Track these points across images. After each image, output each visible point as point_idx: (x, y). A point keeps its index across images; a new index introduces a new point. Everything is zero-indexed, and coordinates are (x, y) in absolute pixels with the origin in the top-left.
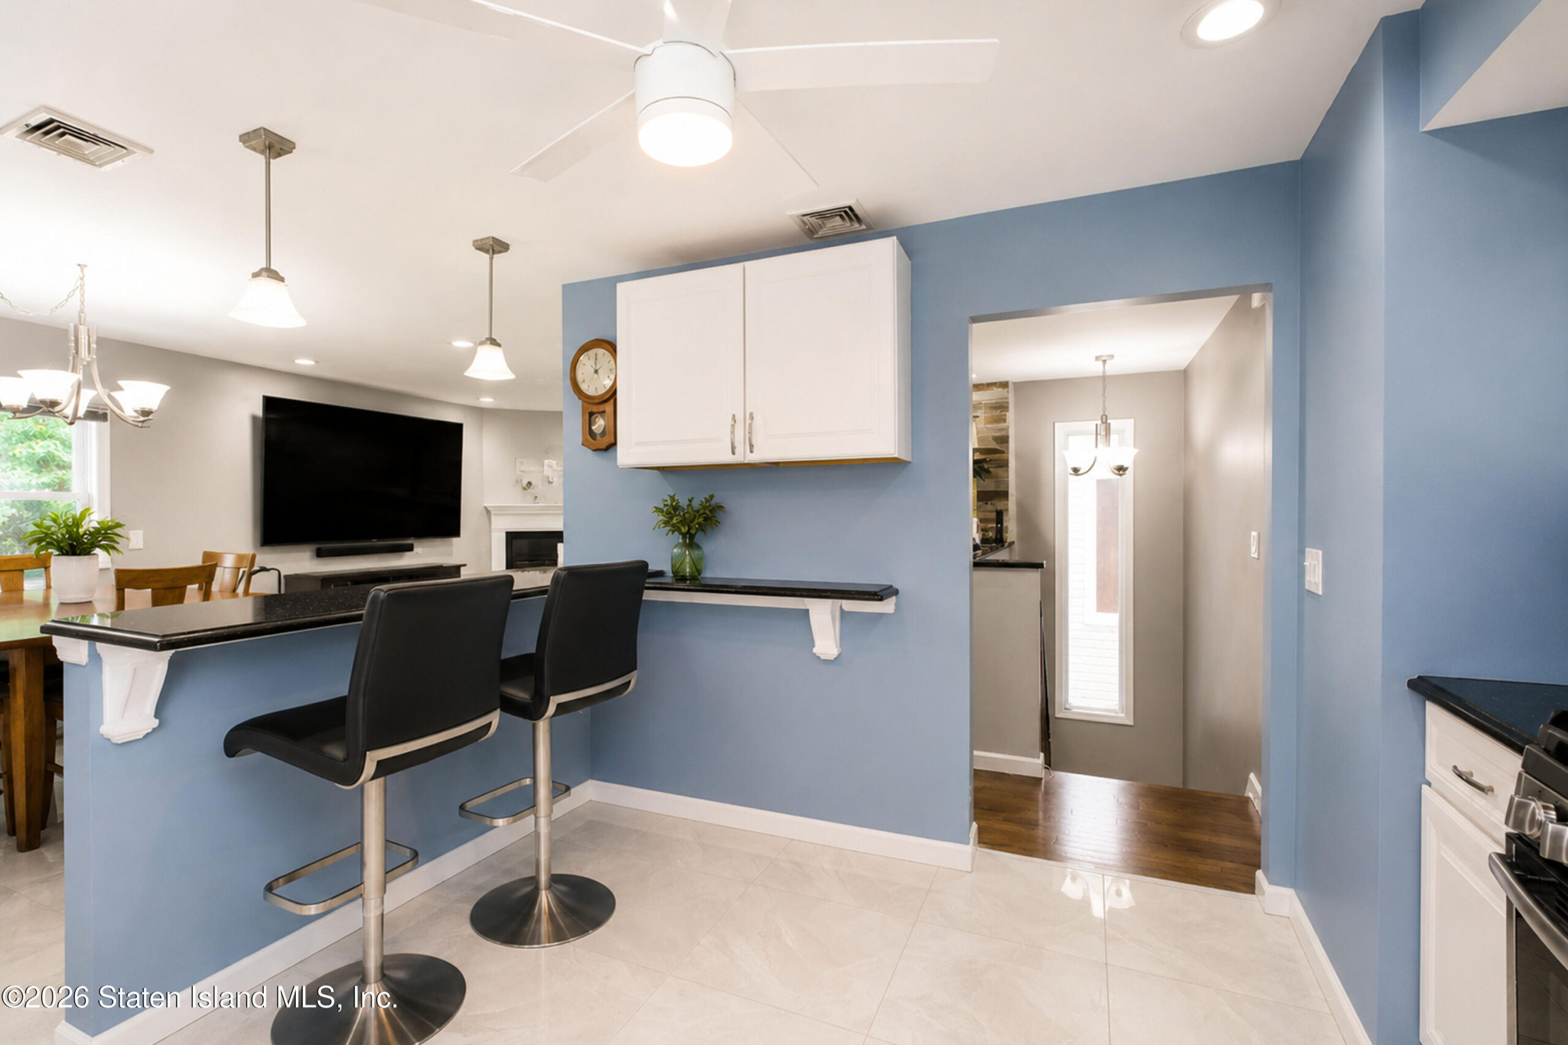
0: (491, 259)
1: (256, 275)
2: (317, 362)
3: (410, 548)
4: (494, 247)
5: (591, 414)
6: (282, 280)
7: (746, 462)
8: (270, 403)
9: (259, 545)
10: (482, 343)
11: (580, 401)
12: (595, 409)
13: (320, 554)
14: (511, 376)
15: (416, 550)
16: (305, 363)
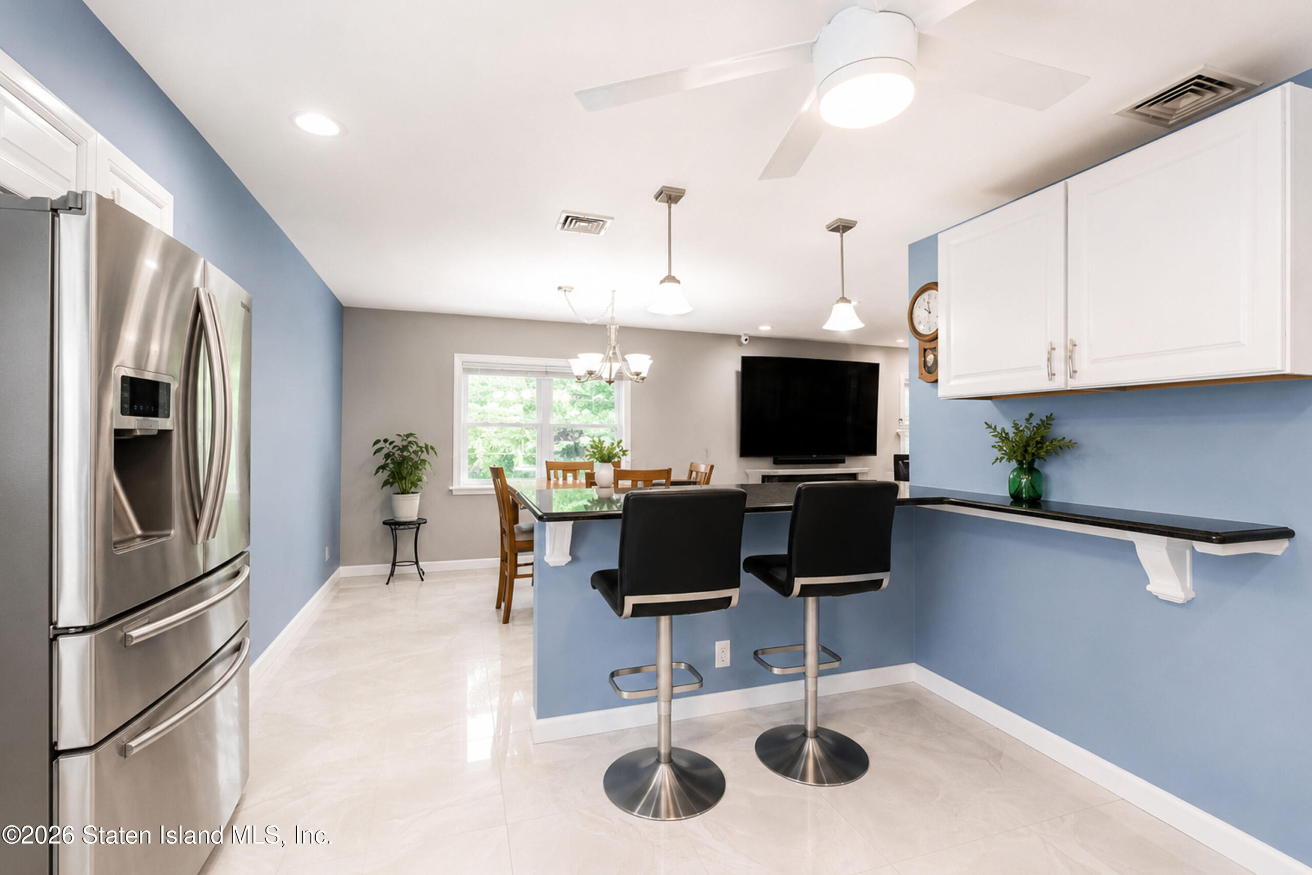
0: (842, 237)
1: (662, 282)
2: (772, 328)
3: (843, 461)
4: (842, 227)
5: (925, 350)
6: (678, 282)
7: (1069, 388)
8: (745, 361)
9: (739, 455)
10: (837, 302)
11: (917, 341)
12: (928, 346)
13: (777, 462)
14: (861, 325)
15: (846, 462)
16: (765, 329)
